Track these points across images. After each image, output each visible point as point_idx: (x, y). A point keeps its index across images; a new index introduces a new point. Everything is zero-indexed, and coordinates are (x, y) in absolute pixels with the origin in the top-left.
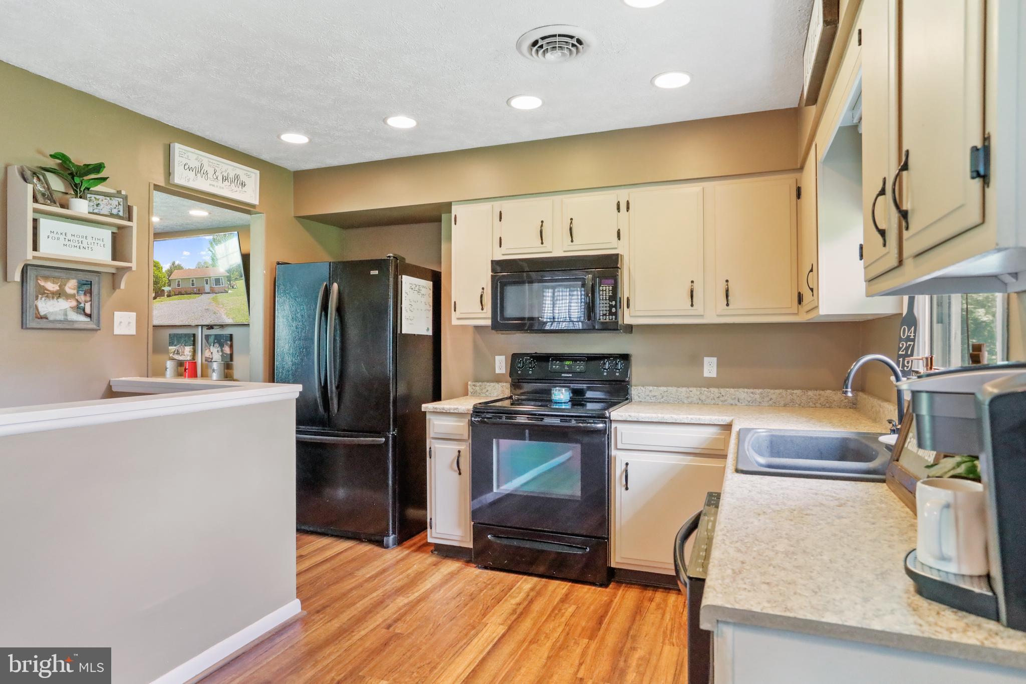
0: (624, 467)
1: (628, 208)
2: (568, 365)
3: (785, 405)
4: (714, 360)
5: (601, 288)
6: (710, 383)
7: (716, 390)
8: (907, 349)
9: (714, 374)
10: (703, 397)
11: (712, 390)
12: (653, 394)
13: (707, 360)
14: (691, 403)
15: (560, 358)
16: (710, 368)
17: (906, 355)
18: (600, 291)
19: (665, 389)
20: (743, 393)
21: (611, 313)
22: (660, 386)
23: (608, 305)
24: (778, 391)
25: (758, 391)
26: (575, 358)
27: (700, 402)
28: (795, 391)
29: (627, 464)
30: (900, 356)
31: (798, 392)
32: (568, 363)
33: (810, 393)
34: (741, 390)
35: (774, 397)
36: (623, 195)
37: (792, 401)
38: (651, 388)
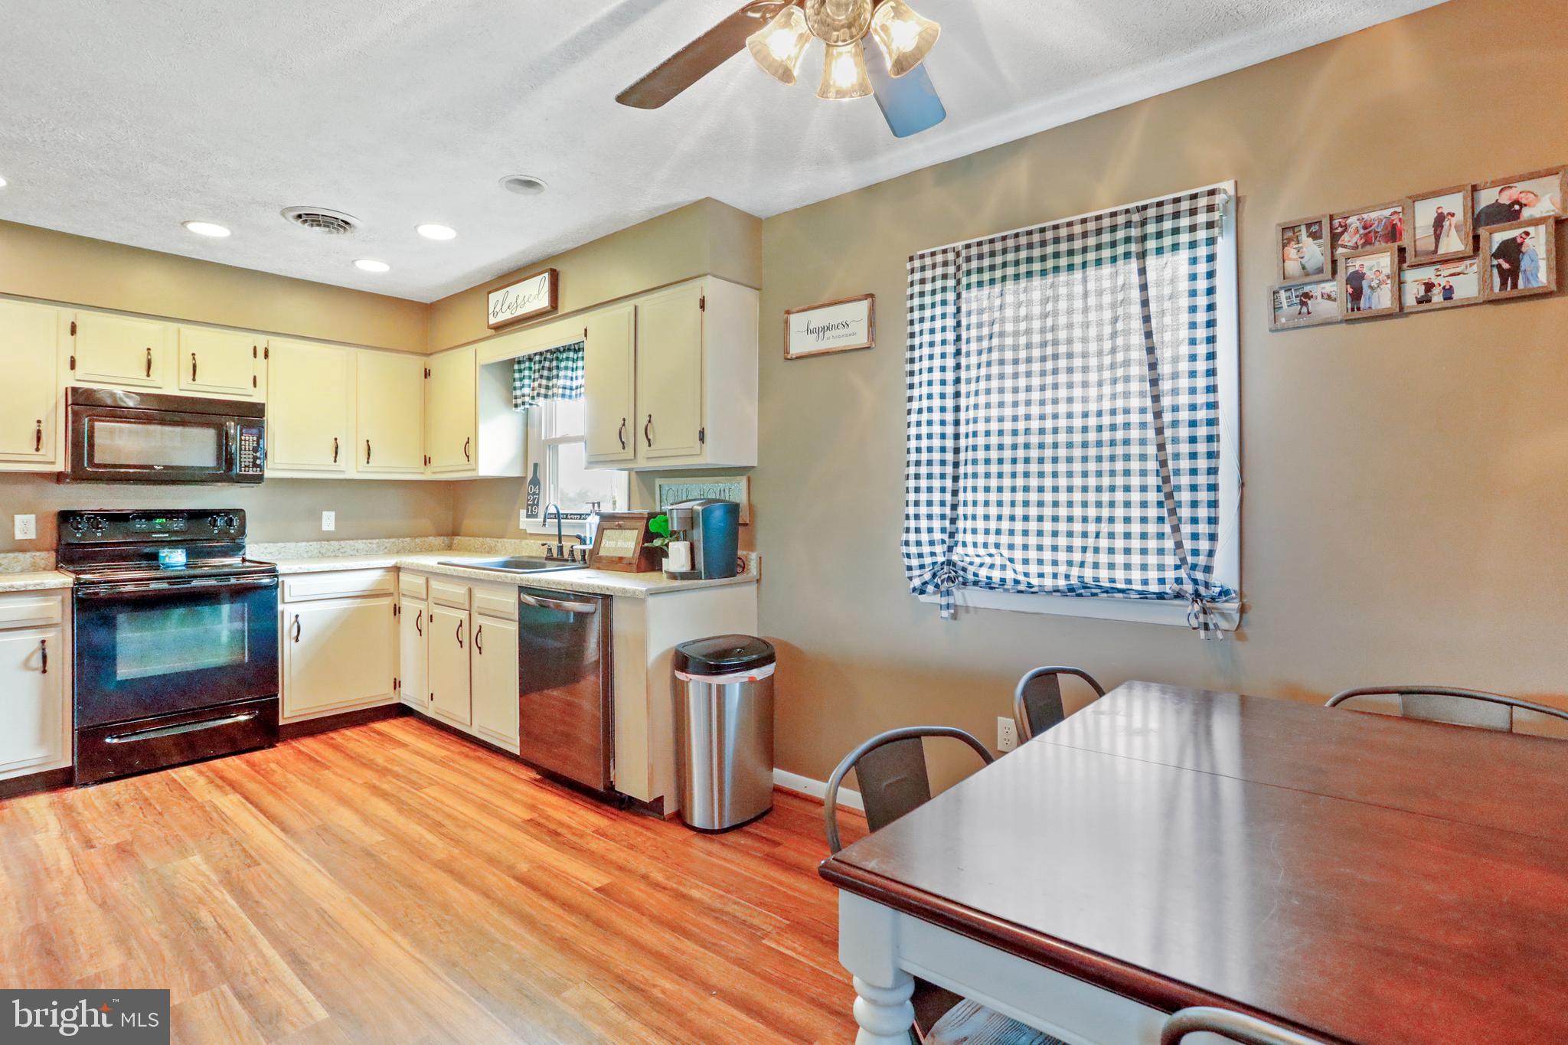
0: (293, 619)
1: (266, 355)
2: (160, 524)
3: (398, 552)
4: (333, 514)
5: (243, 438)
6: (328, 537)
7: (336, 543)
8: (534, 500)
9: (332, 528)
10: (324, 551)
11: (332, 543)
12: (269, 551)
13: (325, 513)
14: (311, 557)
15: (149, 515)
16: (329, 521)
17: (532, 505)
18: (241, 440)
19: (283, 545)
20: (361, 544)
21: (255, 465)
22: (277, 542)
23: (251, 456)
24: (391, 540)
25: (375, 541)
26: (170, 514)
27: (320, 555)
28: (406, 539)
29: (297, 616)
30: (528, 505)
31: (408, 539)
32: (158, 521)
33: (418, 540)
34: (360, 541)
35: (388, 545)
36: (261, 341)
37: (404, 548)
38: (266, 545)
